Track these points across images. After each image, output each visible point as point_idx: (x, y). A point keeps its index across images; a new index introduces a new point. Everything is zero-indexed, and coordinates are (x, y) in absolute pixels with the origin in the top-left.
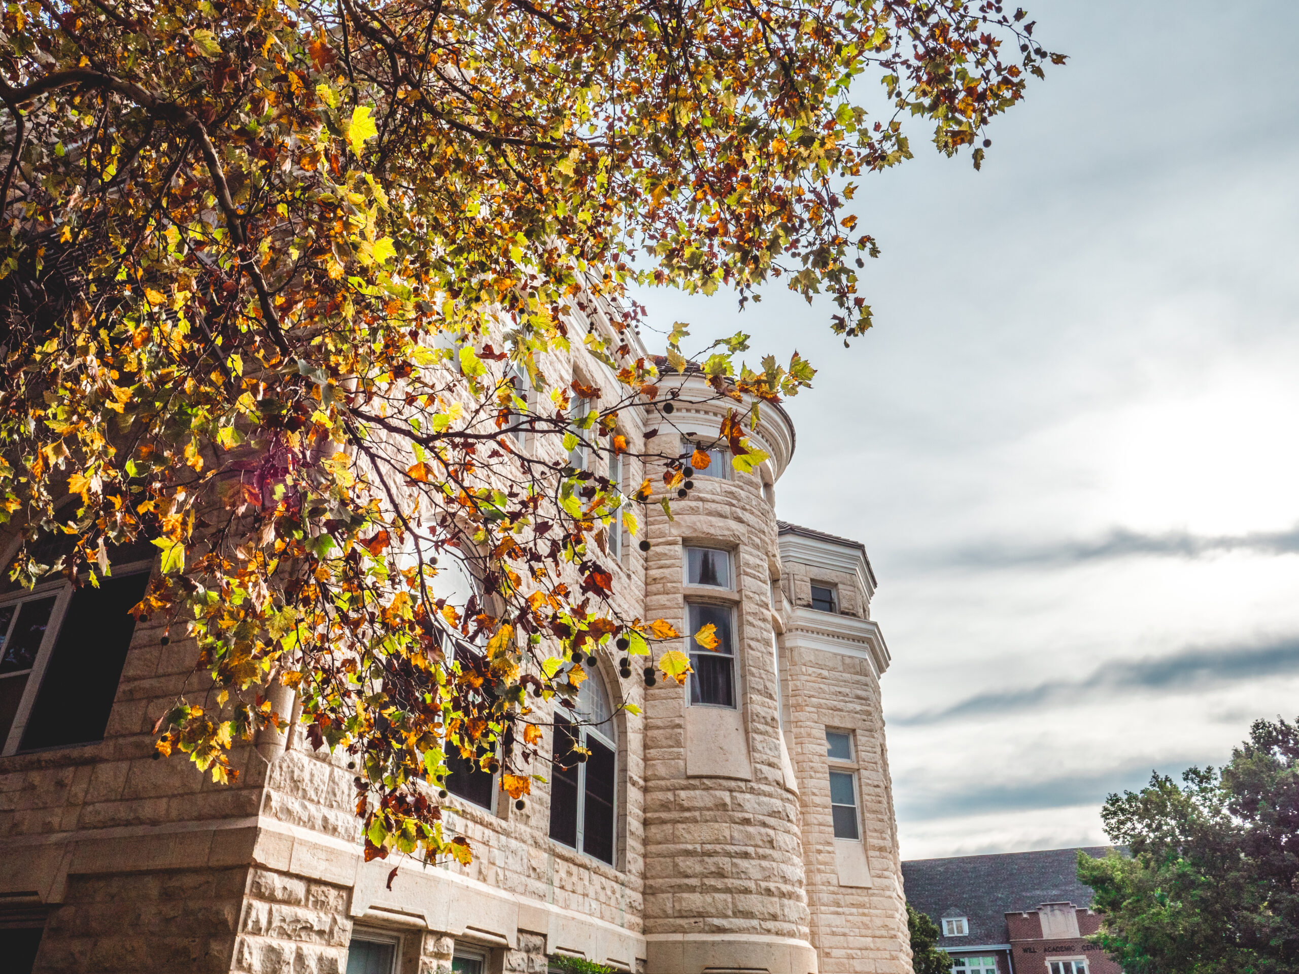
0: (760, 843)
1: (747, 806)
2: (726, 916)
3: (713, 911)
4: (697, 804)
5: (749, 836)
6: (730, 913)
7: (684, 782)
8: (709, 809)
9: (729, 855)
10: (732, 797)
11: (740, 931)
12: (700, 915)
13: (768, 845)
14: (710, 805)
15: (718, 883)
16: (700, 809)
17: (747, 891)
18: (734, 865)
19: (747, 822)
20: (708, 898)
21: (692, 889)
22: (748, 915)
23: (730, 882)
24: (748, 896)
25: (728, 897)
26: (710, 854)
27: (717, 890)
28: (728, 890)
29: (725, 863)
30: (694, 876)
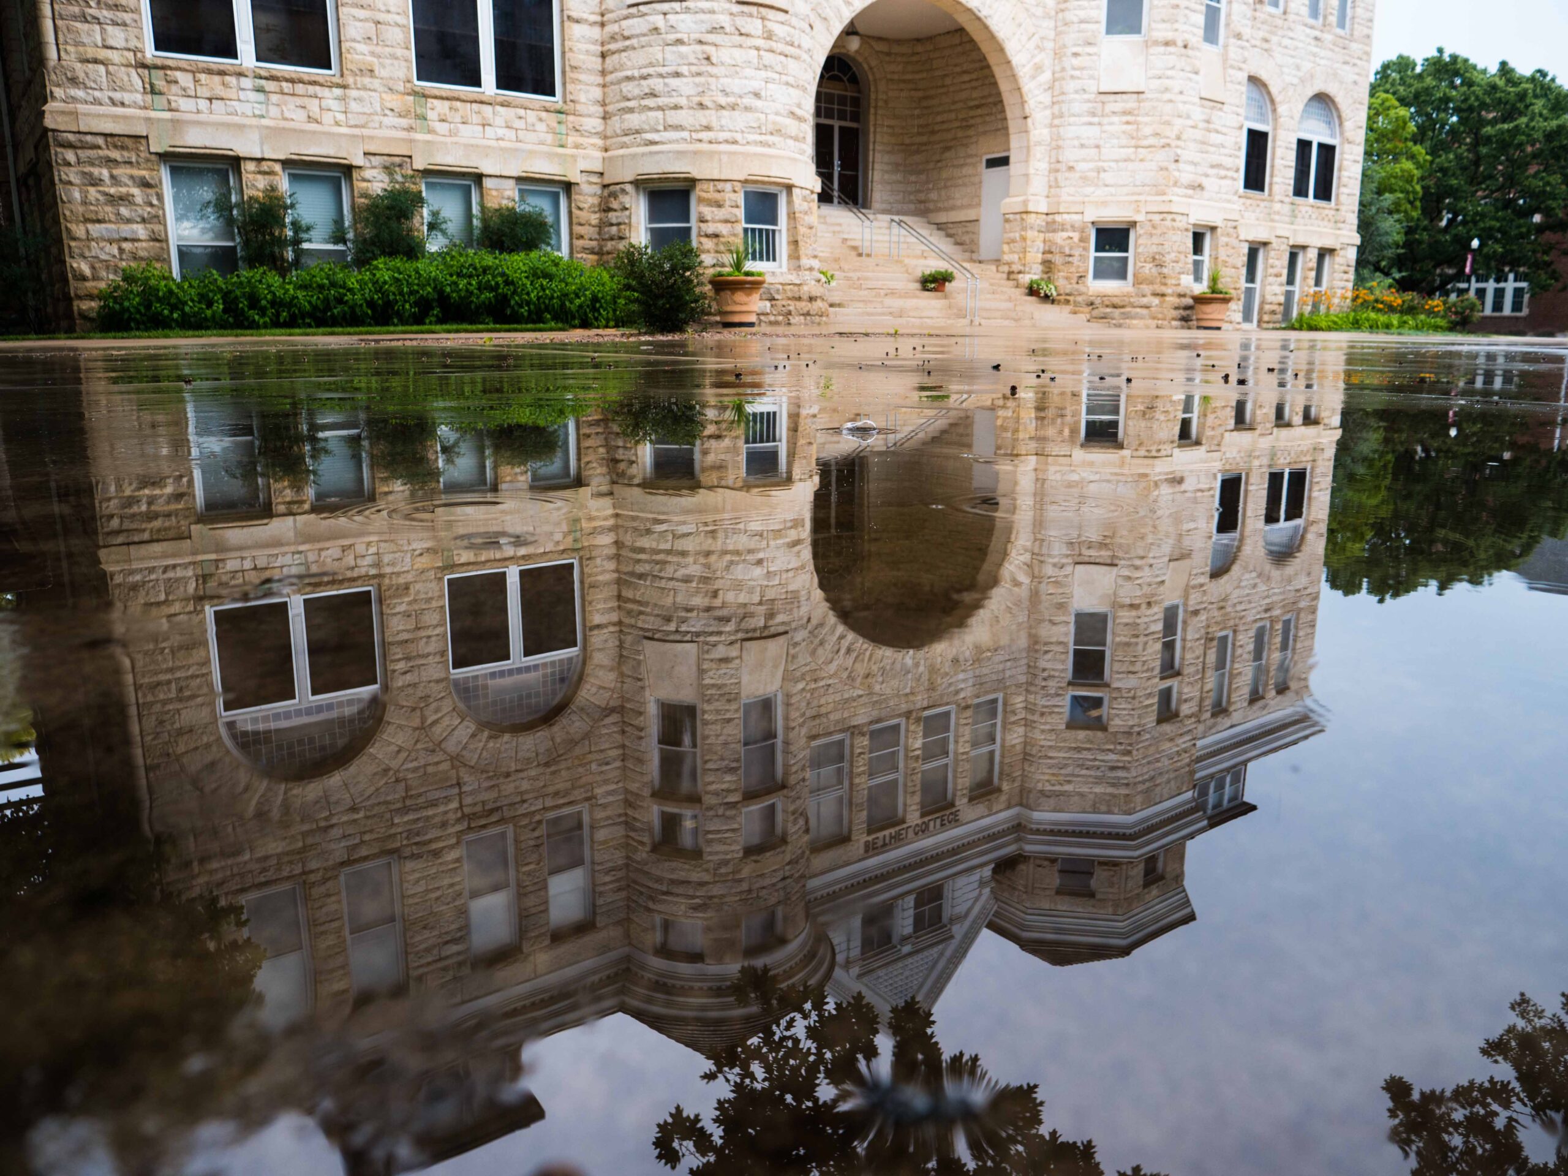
0: (695, 61)
1: (681, 27)
2: (658, 131)
3: (647, 127)
4: (634, 32)
5: (682, 56)
6: (661, 128)
7: (625, 12)
8: (644, 35)
9: (661, 76)
10: (666, 21)
11: (670, 142)
12: (637, 132)
13: (705, 62)
14: (645, 31)
15: (650, 102)
16: (637, 36)
17: (676, 107)
18: (666, 85)
19: (679, 42)
20: (643, 117)
21: (631, 110)
22: (679, 128)
23: (660, 101)
24: (679, 111)
25: (660, 114)
26: (644, 78)
27: (651, 109)
28: (660, 108)
29: (656, 84)
30: (634, 98)
